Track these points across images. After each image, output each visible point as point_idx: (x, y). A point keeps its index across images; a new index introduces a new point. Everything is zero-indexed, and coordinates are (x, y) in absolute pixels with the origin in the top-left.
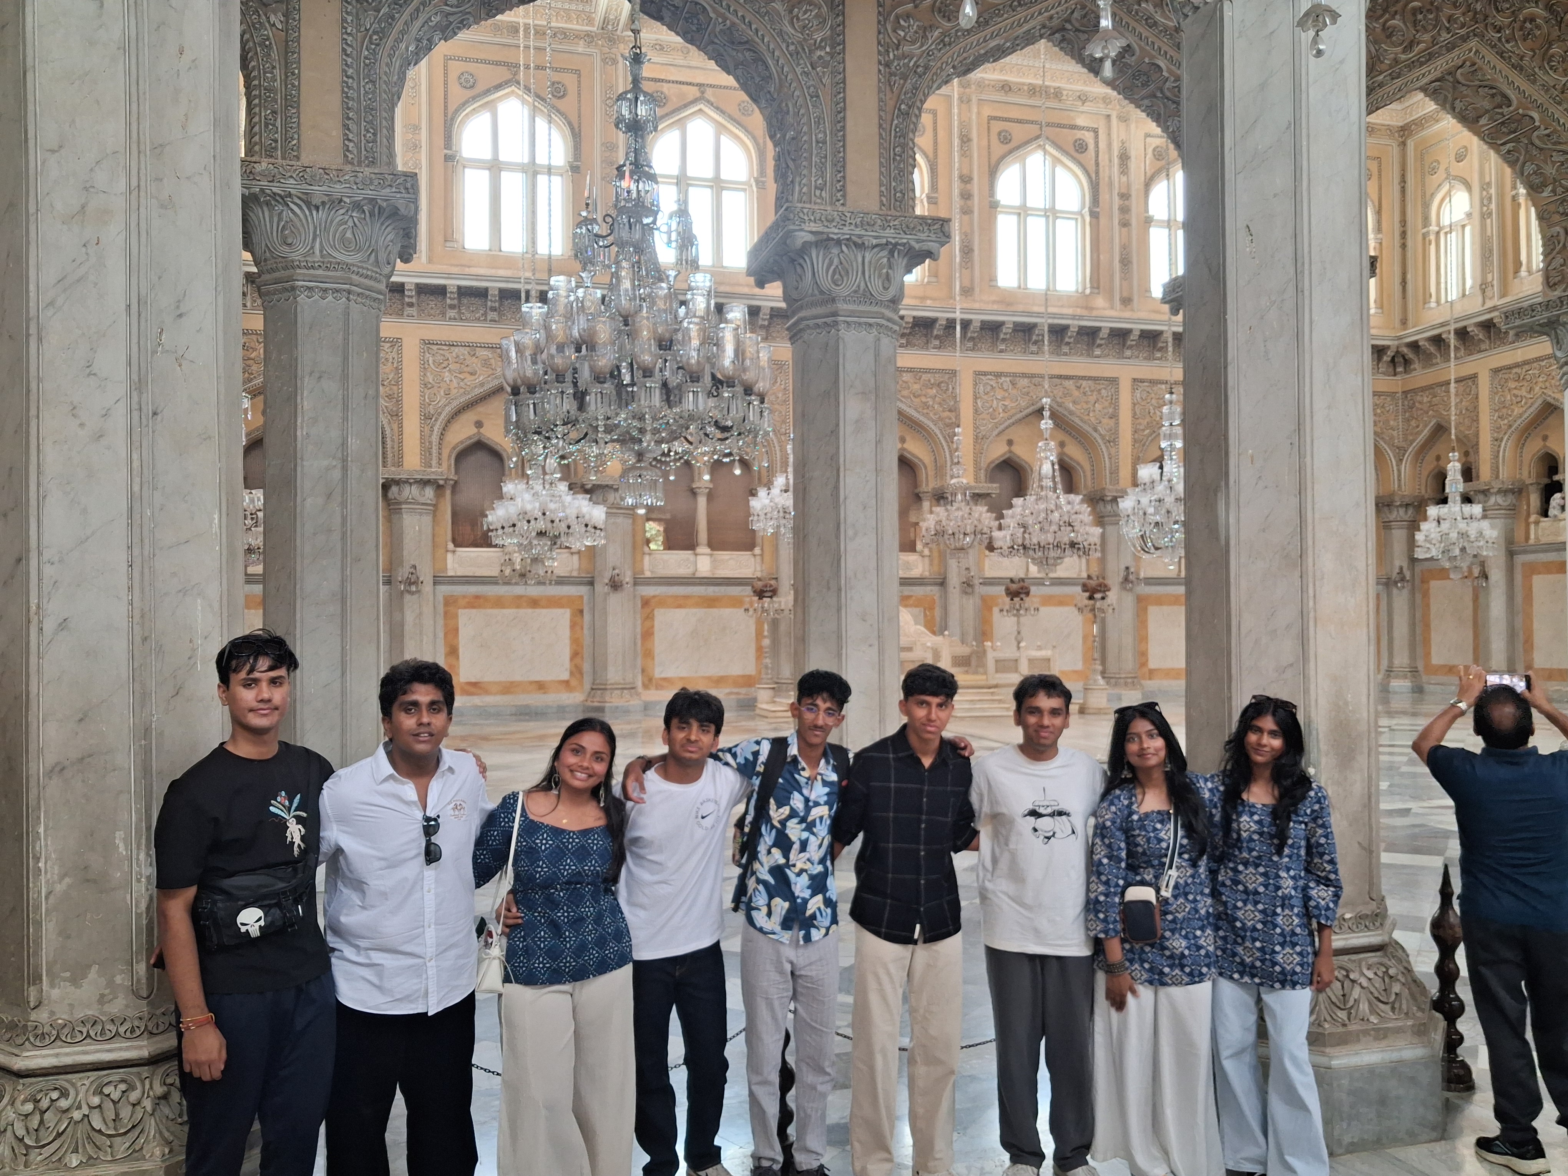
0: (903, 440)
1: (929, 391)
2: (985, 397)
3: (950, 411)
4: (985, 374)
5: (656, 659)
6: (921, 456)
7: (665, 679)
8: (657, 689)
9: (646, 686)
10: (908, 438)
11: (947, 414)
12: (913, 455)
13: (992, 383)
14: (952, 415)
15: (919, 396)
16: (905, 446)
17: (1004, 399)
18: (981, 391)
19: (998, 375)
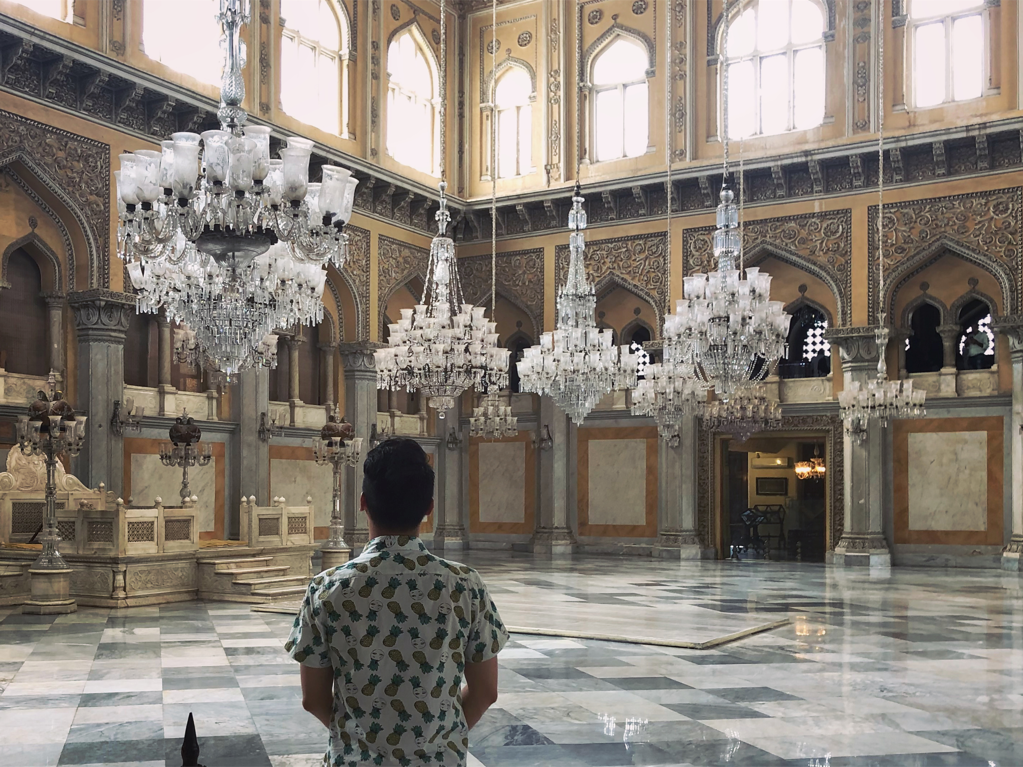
6: (54, 248)
10: (39, 222)
11: (94, 198)
15: (64, 167)
16: (36, 231)
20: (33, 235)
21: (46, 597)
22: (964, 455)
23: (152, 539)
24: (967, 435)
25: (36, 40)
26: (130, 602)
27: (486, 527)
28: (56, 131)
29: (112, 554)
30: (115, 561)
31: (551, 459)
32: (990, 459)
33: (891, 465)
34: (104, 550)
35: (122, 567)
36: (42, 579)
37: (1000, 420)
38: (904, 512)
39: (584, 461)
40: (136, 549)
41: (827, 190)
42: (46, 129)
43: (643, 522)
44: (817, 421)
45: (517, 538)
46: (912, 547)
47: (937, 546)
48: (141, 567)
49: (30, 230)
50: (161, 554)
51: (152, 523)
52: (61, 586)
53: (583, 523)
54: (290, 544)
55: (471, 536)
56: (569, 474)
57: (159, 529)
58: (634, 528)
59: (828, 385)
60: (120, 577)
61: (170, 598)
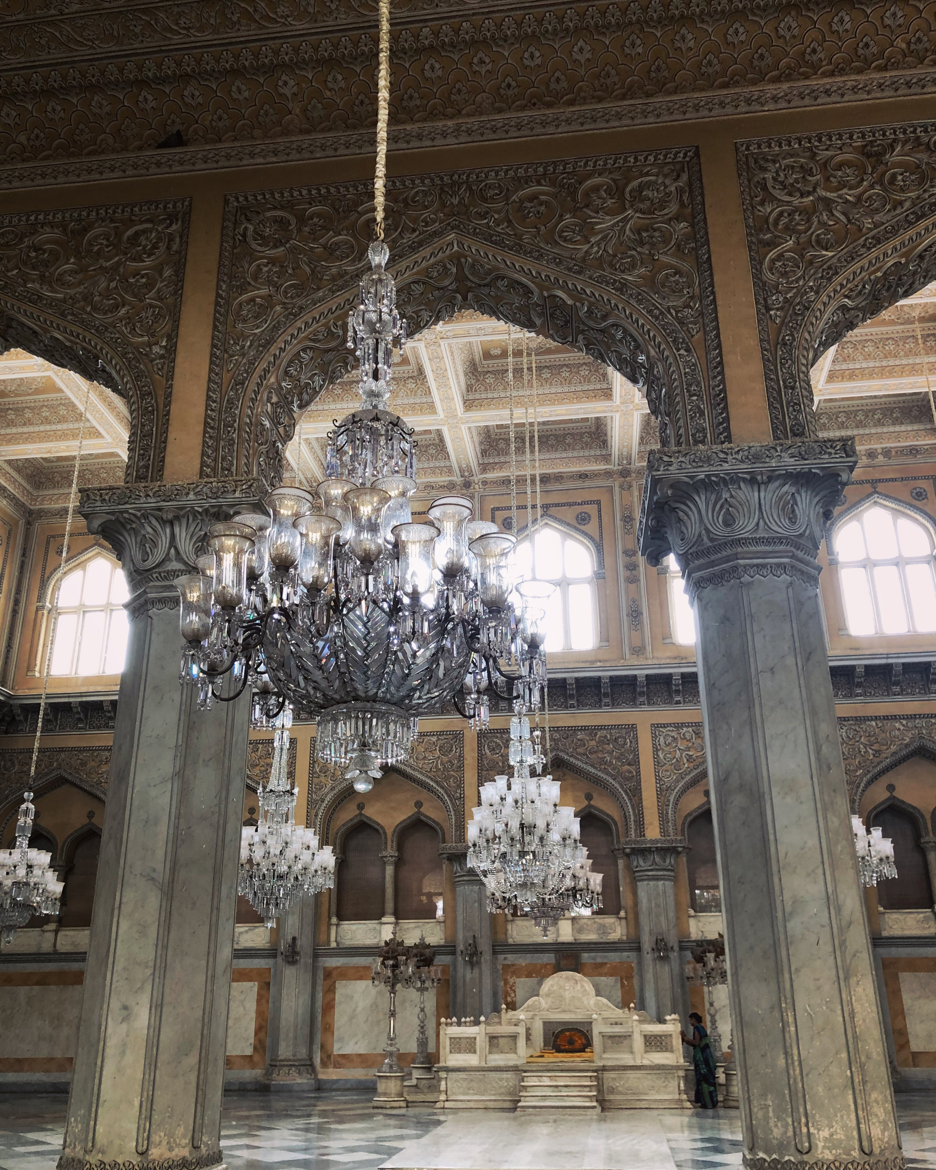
0: (589, 797)
1: (606, 746)
2: (667, 749)
3: (629, 764)
4: (664, 726)
5: (336, 1034)
6: (609, 812)
7: (344, 1056)
8: (335, 1067)
9: (324, 1064)
10: (595, 795)
11: (627, 767)
12: (601, 811)
13: (673, 734)
14: (632, 768)
15: (595, 752)
16: (592, 803)
17: (688, 749)
18: (662, 743)
19: (679, 726)
20: (589, 806)
23: (475, 1052)
26: (447, 1105)
28: (584, 728)
40: (457, 1060)
42: (575, 729)
48: (462, 1075)
49: (586, 803)
50: (483, 1064)
51: (475, 1038)
54: (646, 1062)
57: (482, 1042)
61: (491, 1105)
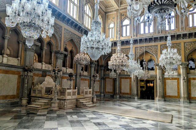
20: (50, 40)
21: (54, 107)
22: (174, 84)
24: (174, 80)
25: (54, 7)
26: (67, 108)
27: (107, 92)
29: (64, 98)
30: (65, 100)
31: (117, 81)
32: (178, 84)
33: (164, 85)
34: (63, 97)
35: (66, 101)
36: (54, 104)
37: (179, 78)
38: (166, 92)
39: (121, 82)
40: (68, 97)
41: (155, 42)
43: (129, 92)
44: (153, 77)
45: (112, 94)
46: (167, 98)
47: (171, 98)
48: (69, 101)
52: (57, 105)
53: (121, 92)
54: (89, 96)
55: (105, 94)
56: (119, 84)
58: (128, 93)
59: (154, 72)
60: (65, 103)
